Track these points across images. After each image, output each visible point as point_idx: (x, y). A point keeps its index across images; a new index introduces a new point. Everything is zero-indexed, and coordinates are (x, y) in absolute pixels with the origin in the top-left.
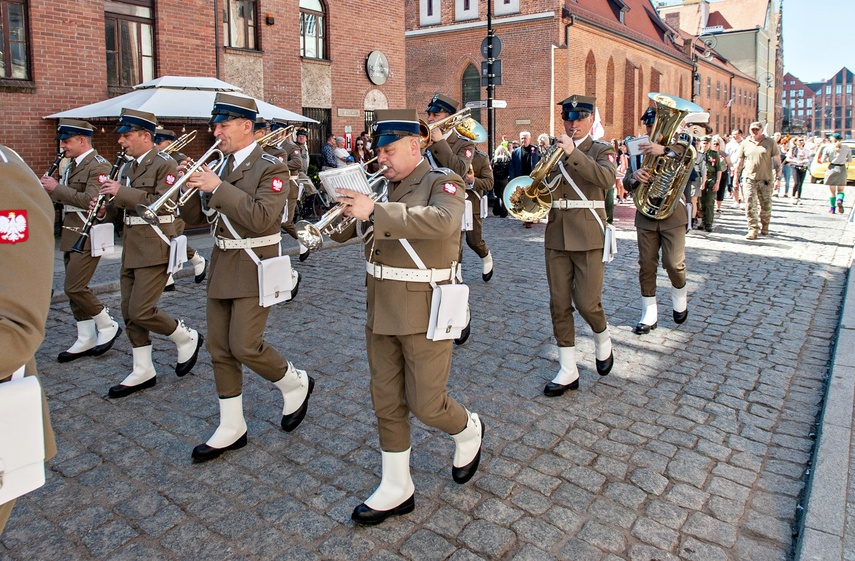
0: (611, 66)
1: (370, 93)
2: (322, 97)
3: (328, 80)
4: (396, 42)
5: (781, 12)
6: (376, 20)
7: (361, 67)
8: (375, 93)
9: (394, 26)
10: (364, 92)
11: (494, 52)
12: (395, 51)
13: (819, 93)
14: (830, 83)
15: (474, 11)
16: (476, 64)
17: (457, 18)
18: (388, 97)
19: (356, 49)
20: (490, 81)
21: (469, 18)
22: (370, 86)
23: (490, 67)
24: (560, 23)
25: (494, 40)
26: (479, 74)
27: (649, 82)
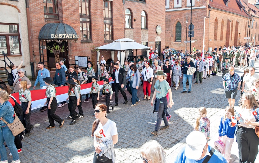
0: (223, 22)
2: (146, 39)
3: (147, 34)
4: (163, 22)
6: (158, 17)
7: (155, 30)
8: (158, 37)
9: (163, 18)
10: (155, 37)
11: (192, 29)
12: (163, 25)
15: (180, 5)
16: (180, 21)
17: (175, 7)
18: (161, 37)
19: (154, 25)
20: (191, 36)
21: (178, 7)
22: (157, 35)
23: (191, 32)
24: (207, 10)
25: (192, 26)
26: (181, 25)
27: (235, 26)
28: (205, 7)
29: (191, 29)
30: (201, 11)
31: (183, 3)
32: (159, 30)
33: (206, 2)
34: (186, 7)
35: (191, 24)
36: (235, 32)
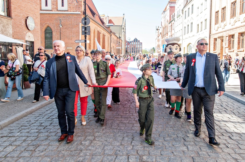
0: (94, 32)
1: (27, 34)
2: (8, 34)
3: (11, 26)
4: (37, 14)
5: (125, 22)
6: (29, 4)
7: (24, 22)
8: (29, 34)
9: (36, 7)
10: (25, 33)
11: (87, 23)
12: (37, 18)
13: (131, 44)
14: (133, 41)
15: (49, 7)
16: (51, 26)
17: (43, 8)
18: (35, 36)
19: (22, 15)
20: (85, 33)
21: (48, 9)
22: (28, 30)
23: (85, 29)
24: (82, 16)
25: (87, 19)
26: (51, 30)
27: (102, 38)
28: (80, 13)
29: (85, 23)
30: (75, 16)
31: (53, 6)
32: (31, 24)
33: (81, 7)
34: (57, 10)
35: (85, 16)
36: (103, 44)
